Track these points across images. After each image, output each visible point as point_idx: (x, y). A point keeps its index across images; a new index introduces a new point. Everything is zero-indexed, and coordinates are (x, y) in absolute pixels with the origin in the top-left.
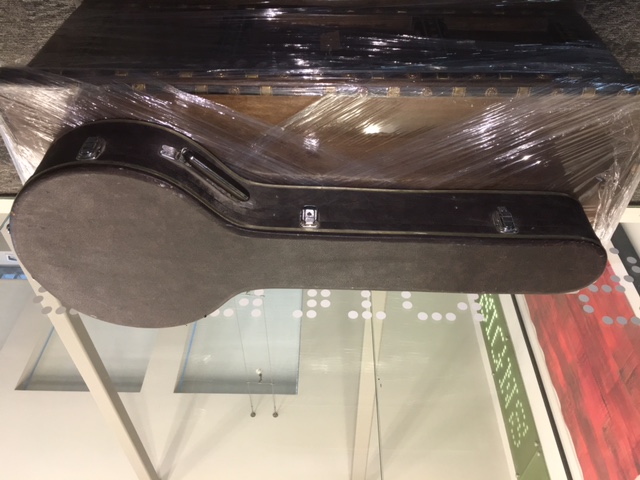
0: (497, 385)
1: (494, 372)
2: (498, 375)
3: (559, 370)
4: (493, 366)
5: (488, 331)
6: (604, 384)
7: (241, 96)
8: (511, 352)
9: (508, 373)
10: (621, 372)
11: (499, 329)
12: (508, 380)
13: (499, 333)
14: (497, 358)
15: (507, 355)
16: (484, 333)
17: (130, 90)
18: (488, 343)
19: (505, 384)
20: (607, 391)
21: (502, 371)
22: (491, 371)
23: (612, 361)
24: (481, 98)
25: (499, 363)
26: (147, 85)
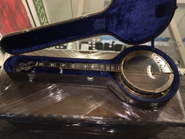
0: (42, 4)
1: (44, 8)
2: (42, 7)
3: (23, 11)
4: (44, 10)
5: (46, 21)
6: (8, 8)
7: (109, 116)
8: (38, 14)
9: (39, 8)
10: (3, 13)
11: (42, 22)
12: (39, 6)
13: (42, 20)
14: (43, 12)
15: (40, 13)
16: (47, 20)
17: (142, 119)
18: (46, 17)
19: (40, 4)
20: (7, 6)
21: (41, 8)
22: (45, 8)
23: (6, 16)
24: (39, 114)
25: (42, 11)
26: (137, 121)
